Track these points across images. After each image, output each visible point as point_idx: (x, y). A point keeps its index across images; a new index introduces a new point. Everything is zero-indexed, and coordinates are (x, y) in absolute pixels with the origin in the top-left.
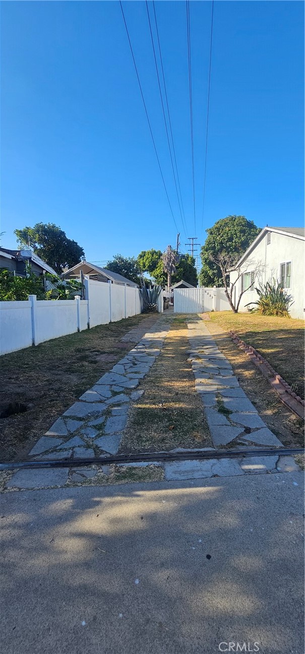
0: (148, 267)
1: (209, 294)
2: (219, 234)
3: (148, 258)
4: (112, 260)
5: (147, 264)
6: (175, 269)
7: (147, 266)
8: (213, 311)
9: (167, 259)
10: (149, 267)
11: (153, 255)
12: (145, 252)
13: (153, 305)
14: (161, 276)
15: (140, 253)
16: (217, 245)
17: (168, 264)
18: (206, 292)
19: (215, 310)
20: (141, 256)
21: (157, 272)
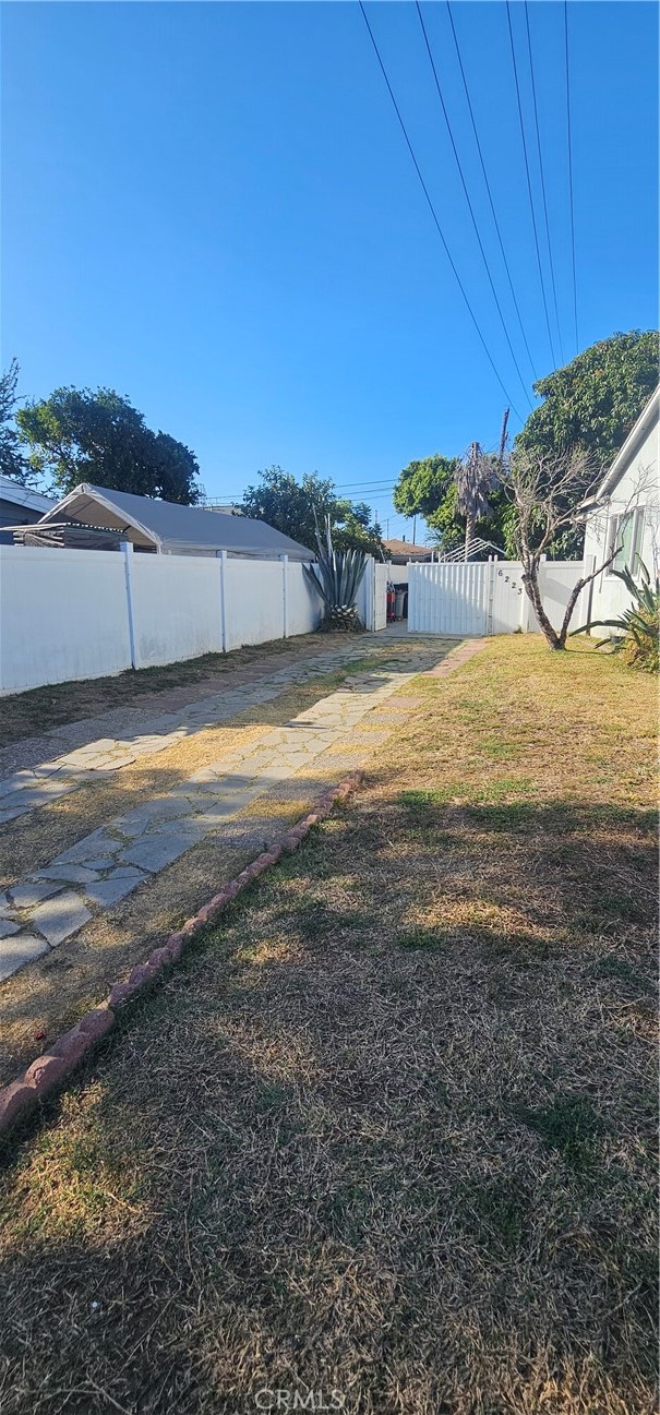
0: (420, 502)
1: (511, 581)
2: (570, 394)
3: (421, 480)
4: (259, 483)
5: (418, 494)
6: (486, 505)
7: (417, 501)
8: (519, 632)
9: (464, 479)
10: (424, 501)
11: (435, 472)
12: (419, 463)
13: (344, 610)
14: (451, 525)
15: (406, 467)
16: (560, 429)
17: (468, 492)
18: (500, 574)
19: (524, 629)
20: (407, 475)
21: (444, 512)
